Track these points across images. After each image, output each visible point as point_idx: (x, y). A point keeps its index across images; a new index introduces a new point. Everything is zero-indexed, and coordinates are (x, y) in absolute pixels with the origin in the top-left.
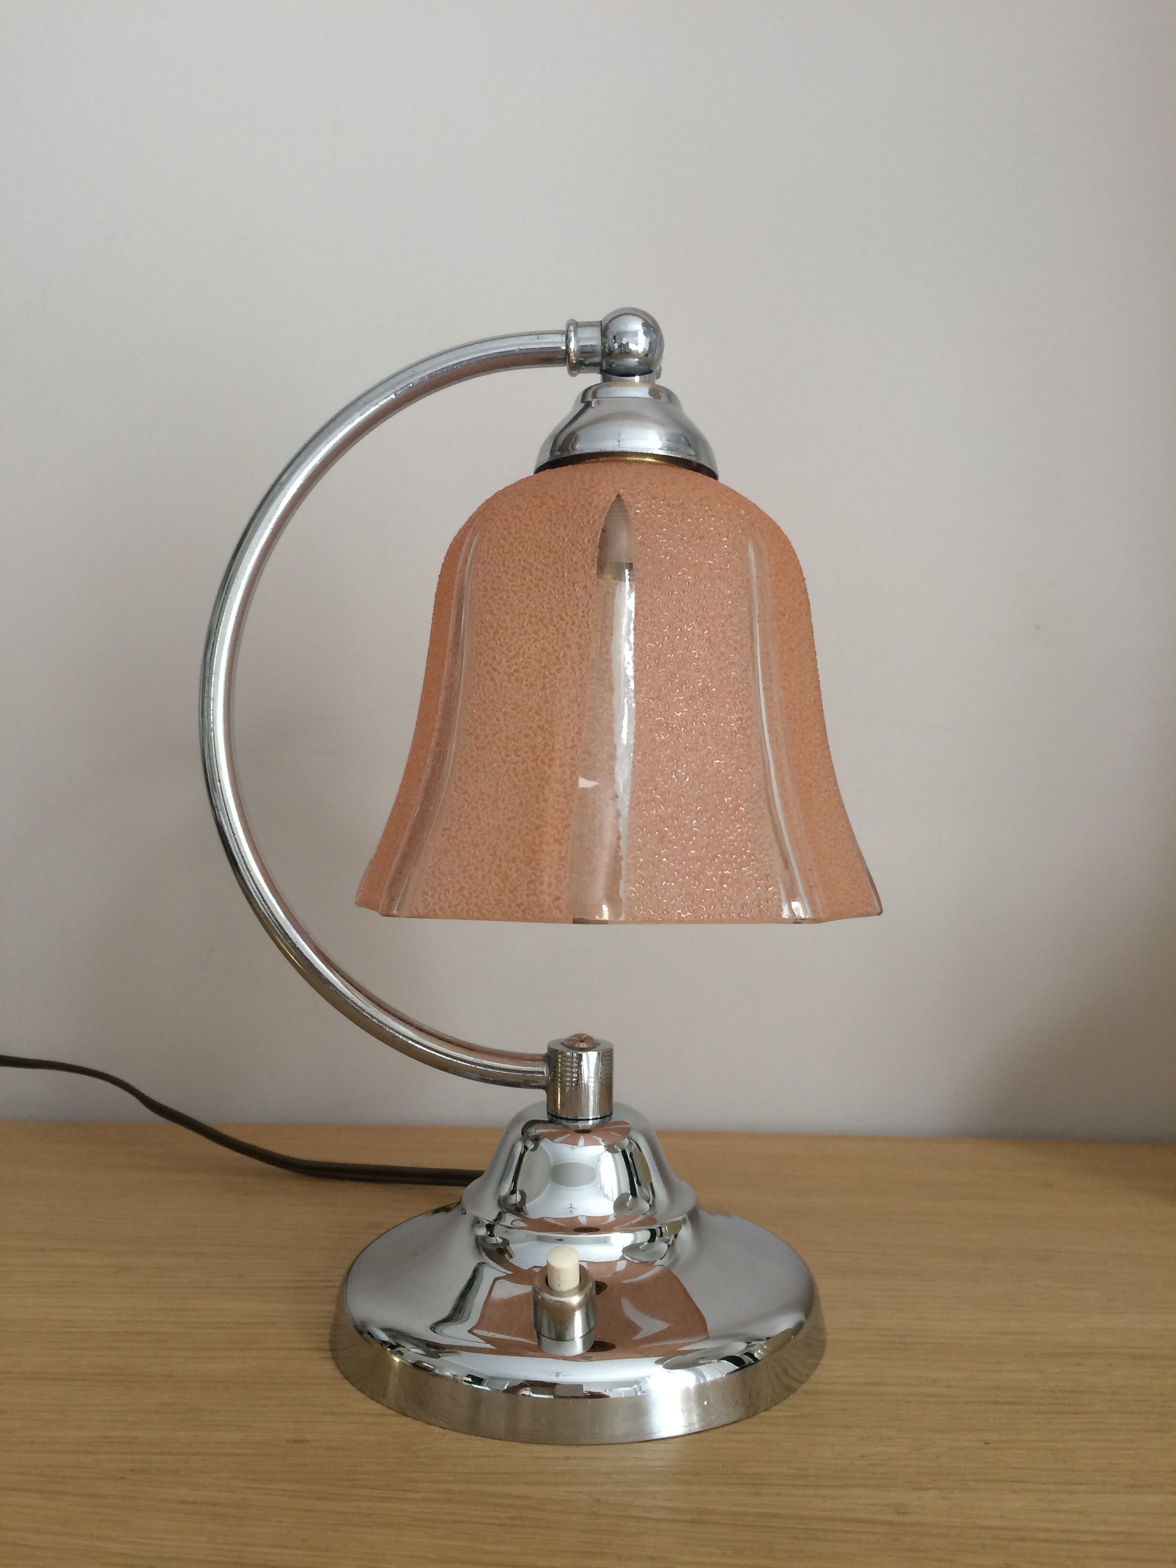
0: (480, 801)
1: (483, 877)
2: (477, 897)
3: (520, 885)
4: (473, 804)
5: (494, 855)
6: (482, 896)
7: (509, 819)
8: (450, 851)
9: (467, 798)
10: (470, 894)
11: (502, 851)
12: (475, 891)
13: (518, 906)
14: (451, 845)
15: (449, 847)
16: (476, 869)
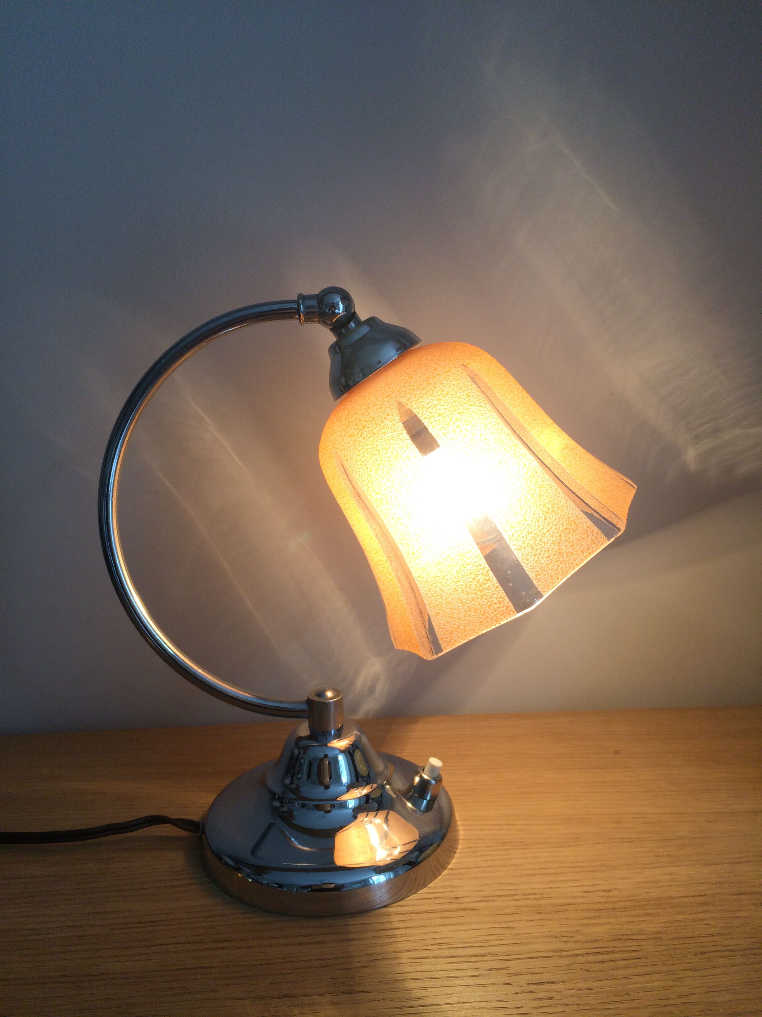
0: (437, 582)
1: (465, 616)
2: (468, 626)
3: (485, 610)
4: (434, 585)
5: (462, 602)
6: (471, 625)
7: (457, 582)
8: (439, 613)
9: (429, 584)
10: (464, 626)
11: (464, 599)
12: (466, 624)
13: (492, 620)
14: (438, 610)
15: (438, 611)
16: (458, 614)
